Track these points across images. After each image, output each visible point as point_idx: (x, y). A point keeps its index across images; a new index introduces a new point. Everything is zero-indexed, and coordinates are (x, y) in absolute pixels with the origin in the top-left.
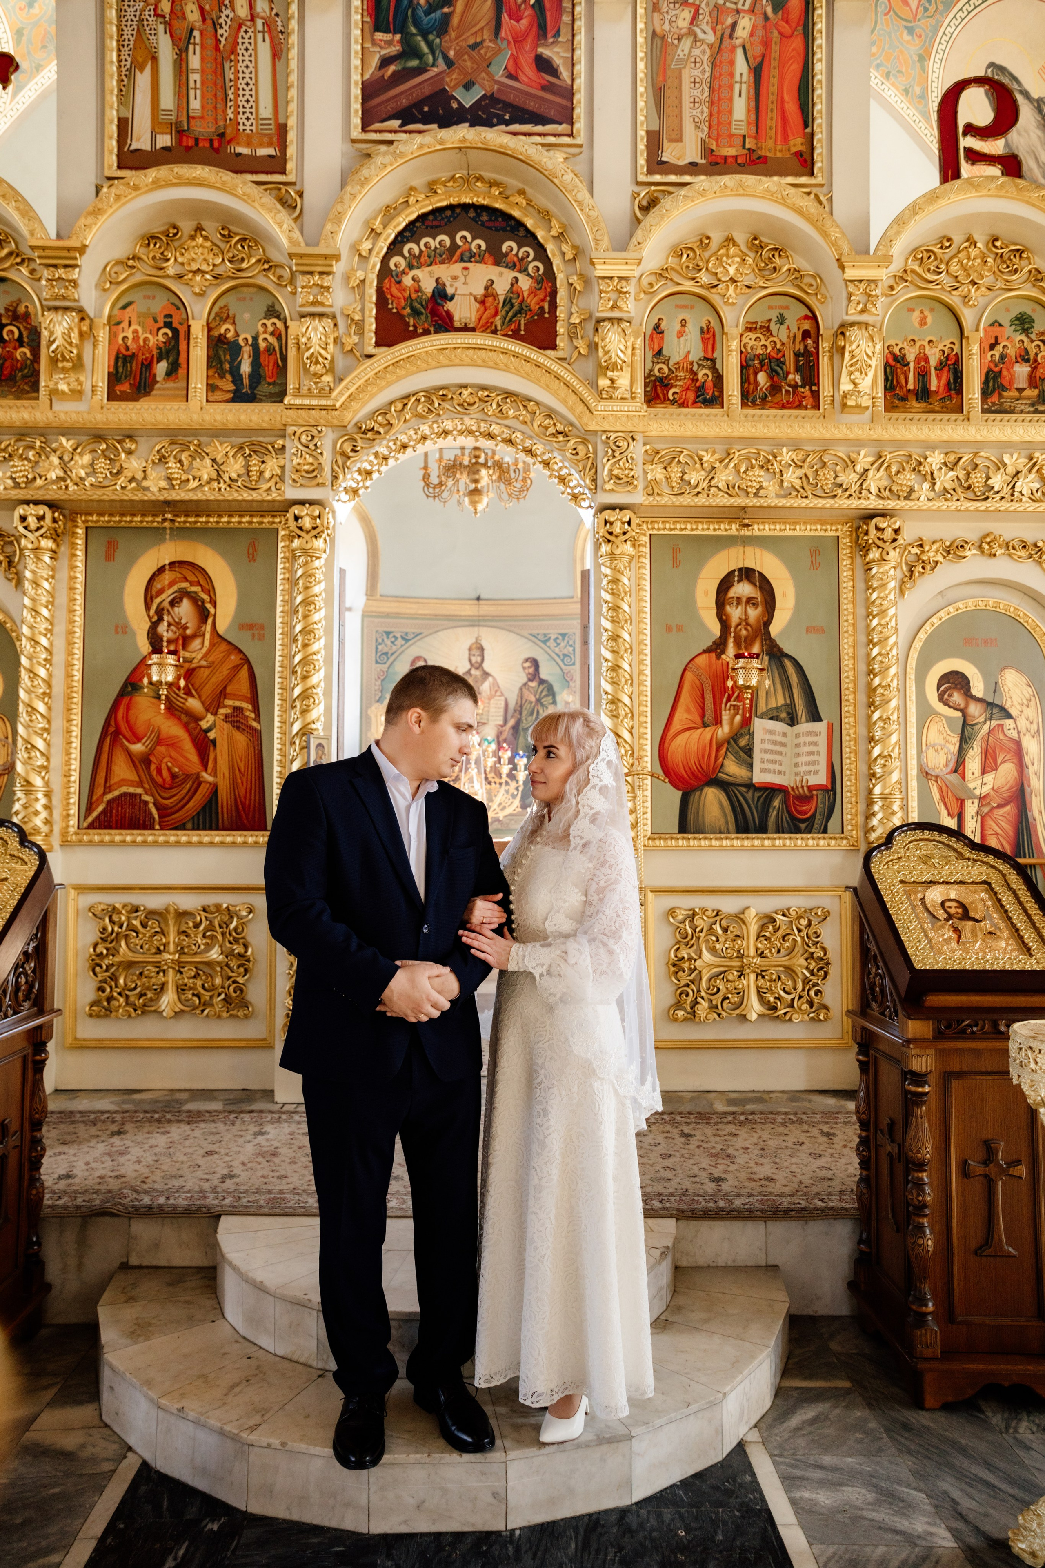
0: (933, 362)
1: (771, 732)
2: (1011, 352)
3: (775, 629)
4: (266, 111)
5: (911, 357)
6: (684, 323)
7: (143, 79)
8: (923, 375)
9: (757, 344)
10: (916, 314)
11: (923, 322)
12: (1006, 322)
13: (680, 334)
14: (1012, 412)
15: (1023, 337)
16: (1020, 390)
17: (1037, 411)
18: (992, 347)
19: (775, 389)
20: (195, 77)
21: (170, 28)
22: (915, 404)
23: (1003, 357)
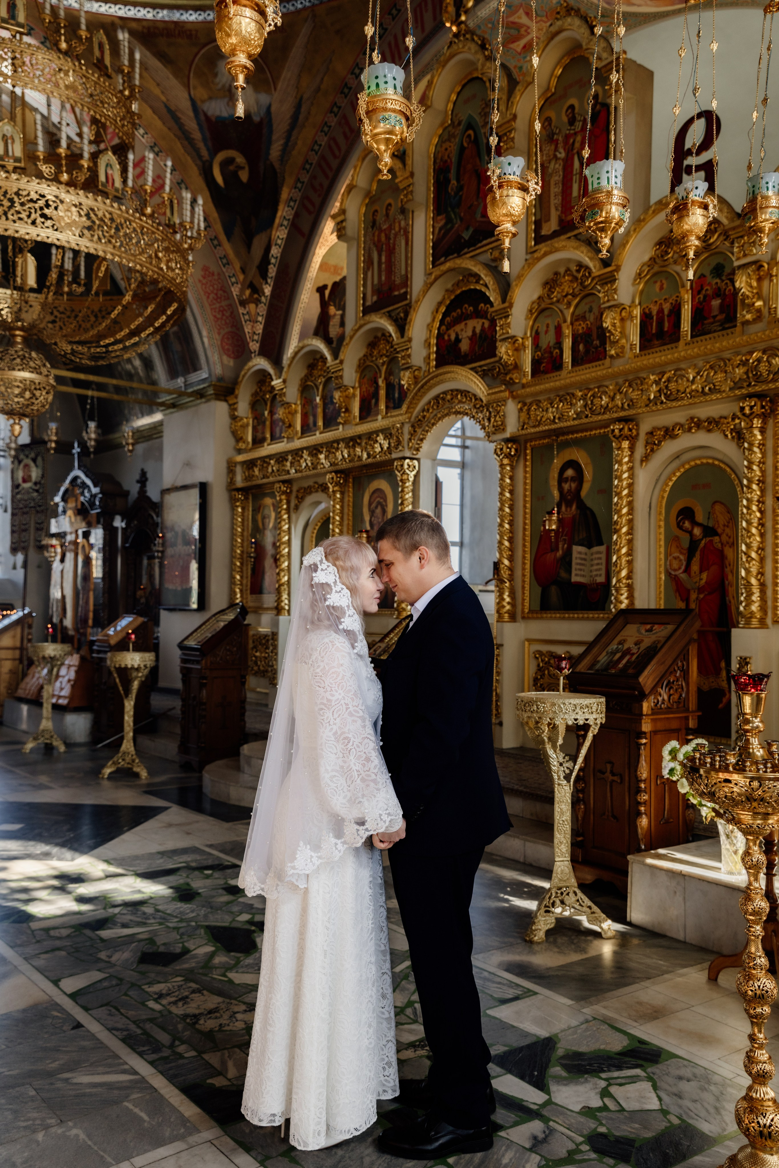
0: (666, 312)
1: (580, 553)
2: (710, 292)
3: (583, 493)
4: (403, 272)
5: (654, 313)
6: (548, 326)
7: (370, 274)
8: (660, 322)
9: (581, 327)
10: (658, 284)
11: (661, 288)
12: (707, 273)
13: (546, 332)
14: (709, 332)
15: (718, 281)
16: (714, 317)
17: (724, 329)
18: (699, 293)
19: (587, 351)
20: (383, 266)
21: (377, 246)
22: (656, 342)
23: (705, 296)
